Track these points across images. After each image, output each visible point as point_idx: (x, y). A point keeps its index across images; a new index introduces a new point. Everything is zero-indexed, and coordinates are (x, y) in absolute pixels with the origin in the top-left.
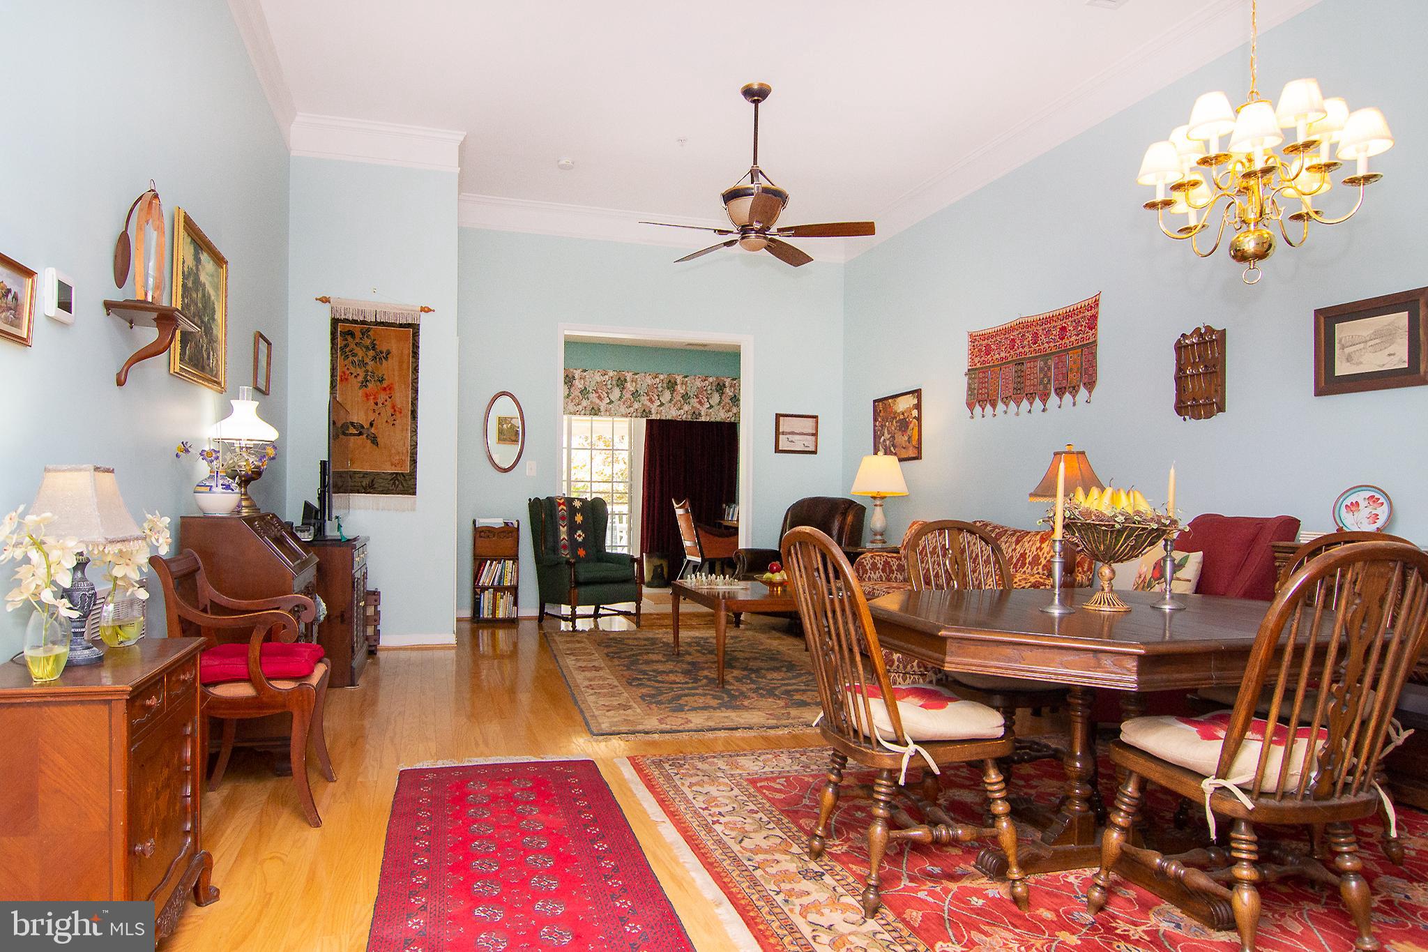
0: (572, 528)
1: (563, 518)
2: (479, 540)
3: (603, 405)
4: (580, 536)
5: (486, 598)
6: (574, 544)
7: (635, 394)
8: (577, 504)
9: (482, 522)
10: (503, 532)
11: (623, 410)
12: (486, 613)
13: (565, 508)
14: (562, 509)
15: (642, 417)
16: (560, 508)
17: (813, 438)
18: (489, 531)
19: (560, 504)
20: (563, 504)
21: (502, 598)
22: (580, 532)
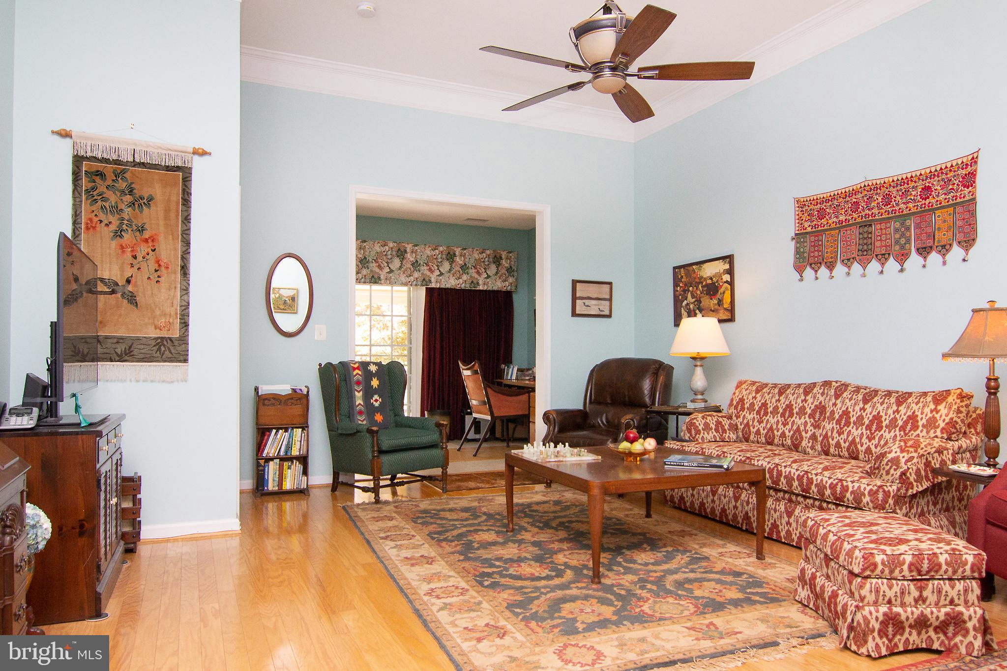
0: (368, 393)
1: (358, 383)
2: (261, 407)
3: (383, 275)
4: (376, 401)
5: (272, 468)
6: (371, 410)
7: (416, 265)
8: (373, 368)
9: (265, 389)
10: (292, 399)
11: (403, 278)
12: (272, 486)
13: (360, 373)
14: (357, 374)
15: (422, 285)
16: (355, 373)
17: (607, 303)
18: (274, 399)
19: (354, 369)
20: (358, 368)
21: (289, 468)
22: (376, 397)
